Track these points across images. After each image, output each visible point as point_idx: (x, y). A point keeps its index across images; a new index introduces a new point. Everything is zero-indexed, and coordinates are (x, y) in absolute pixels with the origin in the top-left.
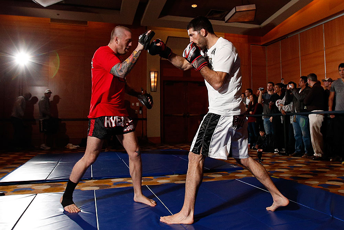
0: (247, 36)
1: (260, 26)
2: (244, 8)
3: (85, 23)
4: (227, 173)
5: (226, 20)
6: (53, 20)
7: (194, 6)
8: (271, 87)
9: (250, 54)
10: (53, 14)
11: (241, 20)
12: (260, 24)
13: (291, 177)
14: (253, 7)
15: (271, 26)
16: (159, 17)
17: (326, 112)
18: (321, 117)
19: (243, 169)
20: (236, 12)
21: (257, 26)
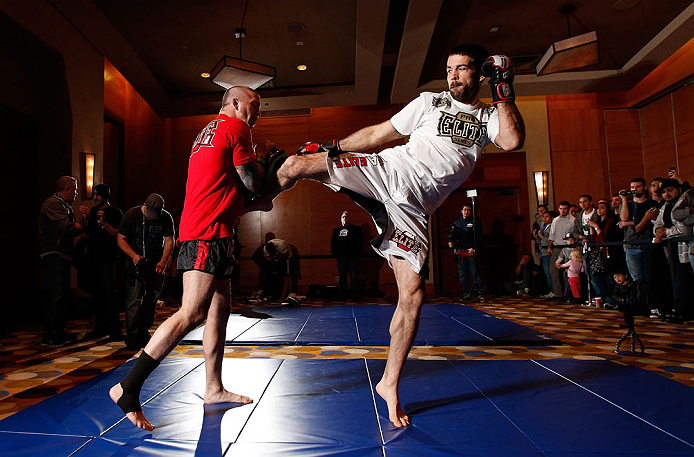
0: (593, 94)
1: (620, 71)
2: (571, 43)
3: (307, 111)
4: (525, 348)
5: (539, 70)
8: (639, 189)
9: (603, 128)
11: (569, 66)
12: (620, 68)
14: (591, 36)
15: (646, 67)
16: (419, 86)
19: (561, 344)
20: (555, 53)
21: (614, 72)
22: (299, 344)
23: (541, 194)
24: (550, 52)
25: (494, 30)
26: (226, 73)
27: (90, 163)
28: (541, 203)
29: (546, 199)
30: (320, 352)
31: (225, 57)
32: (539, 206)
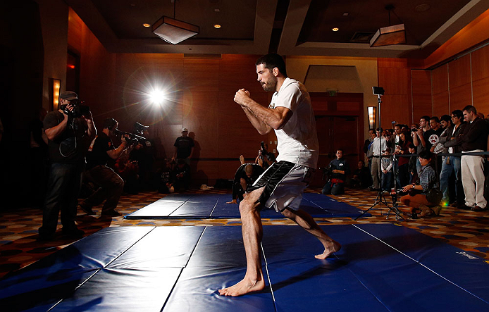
0: (405, 59)
1: (420, 47)
2: (390, 29)
3: (219, 55)
5: (371, 43)
6: (186, 55)
7: (335, 30)
9: (409, 82)
10: (186, 49)
12: (420, 44)
13: (443, 236)
14: (401, 27)
15: (434, 46)
16: (296, 45)
17: (486, 153)
18: (479, 160)
20: (381, 34)
21: (417, 47)
22: (213, 217)
23: (371, 121)
24: (377, 34)
25: (345, 14)
26: (164, 27)
27: (57, 86)
28: (371, 128)
29: (374, 124)
30: (226, 222)
31: (163, 17)
32: (370, 130)
